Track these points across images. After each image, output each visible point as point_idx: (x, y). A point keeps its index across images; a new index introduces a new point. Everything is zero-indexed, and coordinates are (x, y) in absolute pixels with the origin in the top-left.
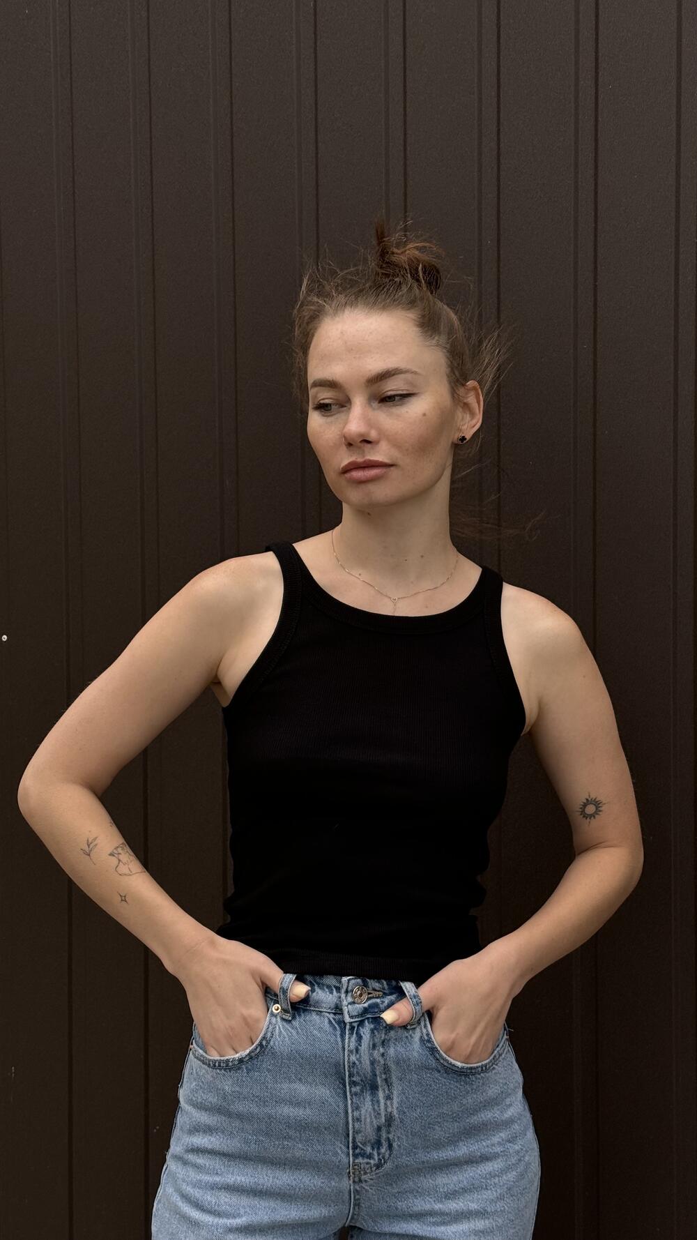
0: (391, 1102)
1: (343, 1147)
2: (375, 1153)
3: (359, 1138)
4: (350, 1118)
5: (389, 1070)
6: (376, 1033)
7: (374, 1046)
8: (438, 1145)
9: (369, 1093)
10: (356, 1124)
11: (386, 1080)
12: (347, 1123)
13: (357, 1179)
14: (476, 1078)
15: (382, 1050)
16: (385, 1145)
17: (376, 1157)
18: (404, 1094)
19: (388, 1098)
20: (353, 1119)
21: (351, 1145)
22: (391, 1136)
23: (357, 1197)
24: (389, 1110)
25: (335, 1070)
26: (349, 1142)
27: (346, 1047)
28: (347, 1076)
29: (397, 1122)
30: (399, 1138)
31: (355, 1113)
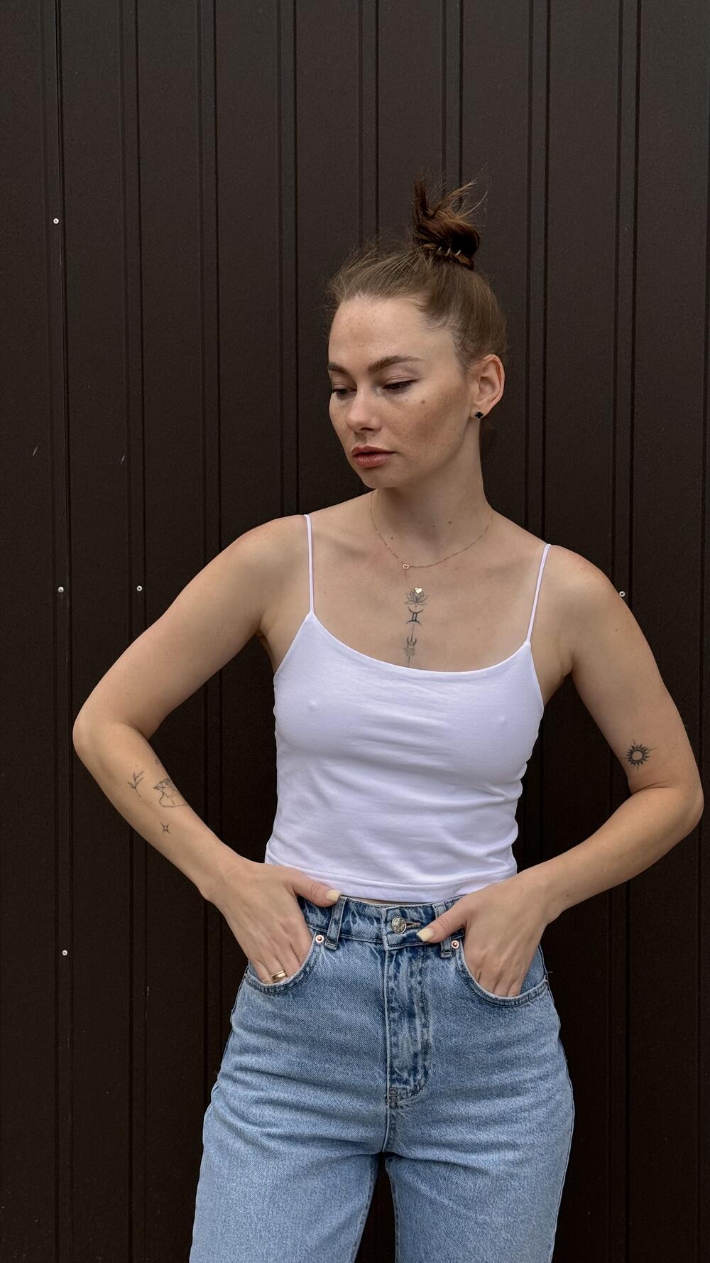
0: (429, 1029)
1: (381, 1072)
2: (411, 1079)
3: (396, 1063)
4: (388, 1044)
5: (425, 999)
7: (412, 974)
9: (406, 1020)
10: (393, 1049)
11: (423, 1008)
12: (386, 1049)
13: (393, 1104)
14: (509, 1011)
15: (419, 978)
16: (421, 1071)
17: (412, 1083)
18: (439, 1022)
19: (425, 1026)
20: (391, 1044)
21: (388, 1070)
22: (427, 1064)
23: (393, 1122)
24: (426, 1037)
25: (373, 998)
26: (386, 1067)
27: (385, 975)
28: (386, 1002)
29: (433, 1050)
30: (434, 1066)
31: (393, 1039)
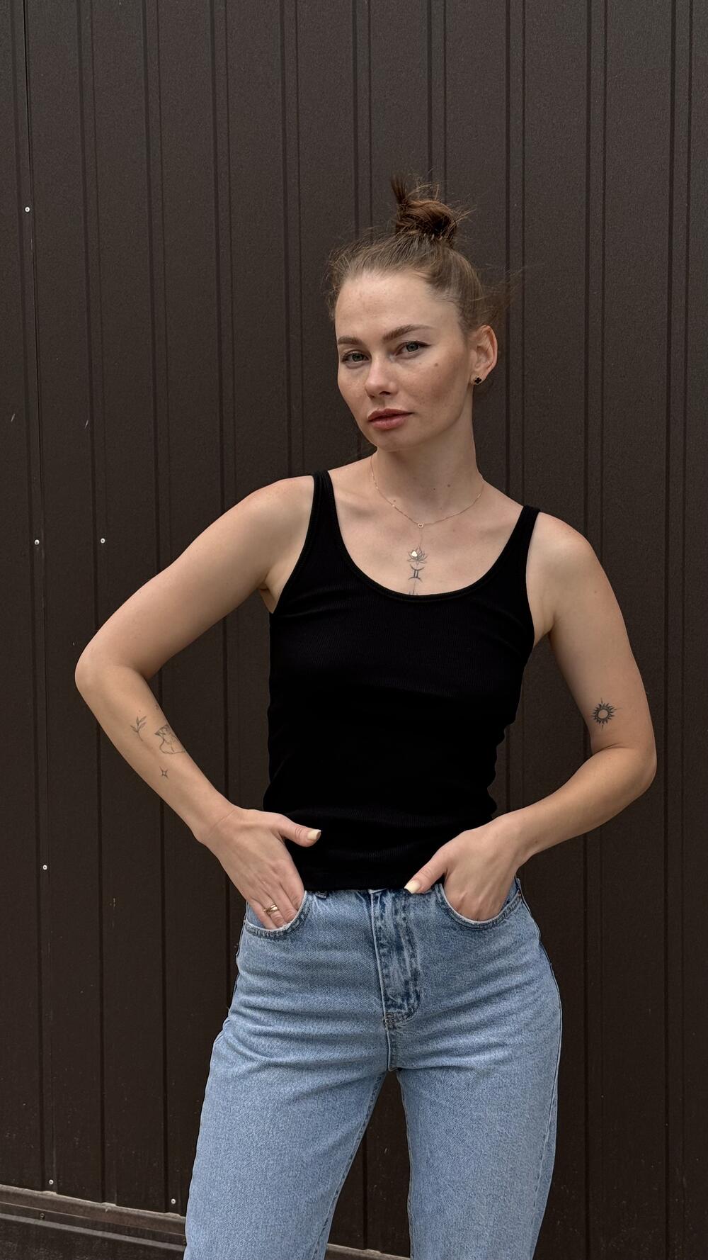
0: (417, 958)
1: (377, 1000)
2: (406, 1004)
3: (389, 991)
4: (380, 975)
5: (411, 932)
6: (397, 901)
7: (396, 912)
8: (460, 993)
9: (395, 953)
10: (385, 979)
11: (409, 941)
12: (378, 980)
13: (391, 1026)
14: (488, 932)
15: (403, 915)
16: (413, 996)
17: (407, 1009)
18: (426, 951)
19: (413, 956)
20: (383, 975)
21: (383, 997)
22: (418, 988)
23: (393, 1040)
24: (414, 966)
25: (363, 937)
26: (381, 995)
27: (372, 915)
28: (375, 940)
29: (422, 976)
30: (425, 989)
31: (384, 971)
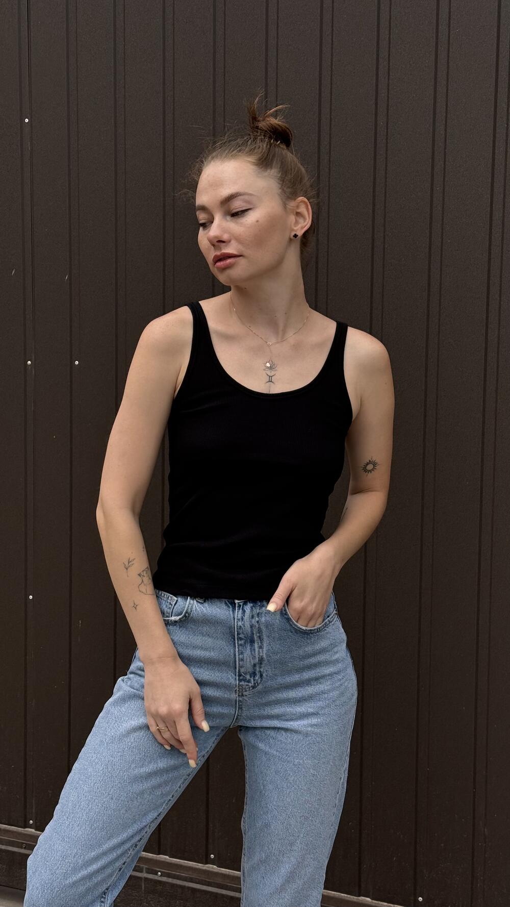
0: (264, 649)
1: (232, 675)
2: (252, 680)
3: (242, 670)
4: (237, 659)
5: (261, 631)
7: (253, 617)
9: (249, 645)
10: (240, 662)
11: (259, 637)
12: (235, 661)
13: (240, 694)
14: (313, 636)
16: (258, 675)
17: (253, 682)
18: (270, 645)
19: (261, 647)
20: (239, 659)
21: (237, 674)
22: (262, 670)
23: (240, 704)
24: (261, 654)
25: (228, 631)
26: (236, 672)
27: (236, 617)
28: (236, 635)
29: (266, 661)
30: (266, 671)
31: (240, 656)
